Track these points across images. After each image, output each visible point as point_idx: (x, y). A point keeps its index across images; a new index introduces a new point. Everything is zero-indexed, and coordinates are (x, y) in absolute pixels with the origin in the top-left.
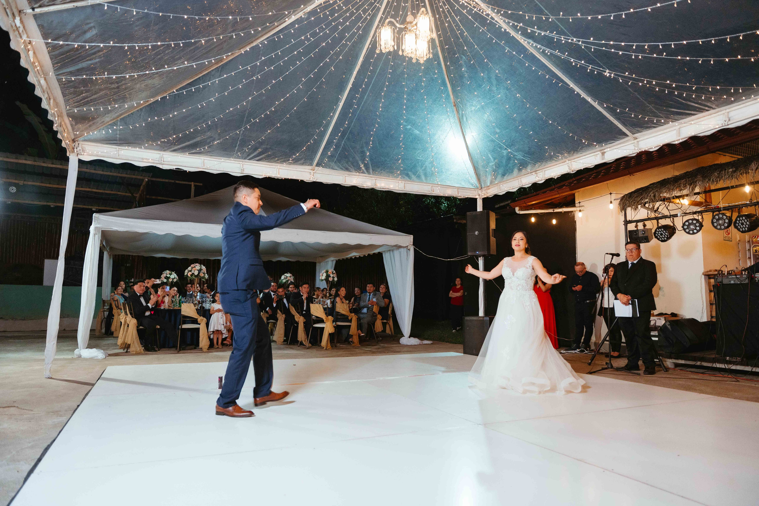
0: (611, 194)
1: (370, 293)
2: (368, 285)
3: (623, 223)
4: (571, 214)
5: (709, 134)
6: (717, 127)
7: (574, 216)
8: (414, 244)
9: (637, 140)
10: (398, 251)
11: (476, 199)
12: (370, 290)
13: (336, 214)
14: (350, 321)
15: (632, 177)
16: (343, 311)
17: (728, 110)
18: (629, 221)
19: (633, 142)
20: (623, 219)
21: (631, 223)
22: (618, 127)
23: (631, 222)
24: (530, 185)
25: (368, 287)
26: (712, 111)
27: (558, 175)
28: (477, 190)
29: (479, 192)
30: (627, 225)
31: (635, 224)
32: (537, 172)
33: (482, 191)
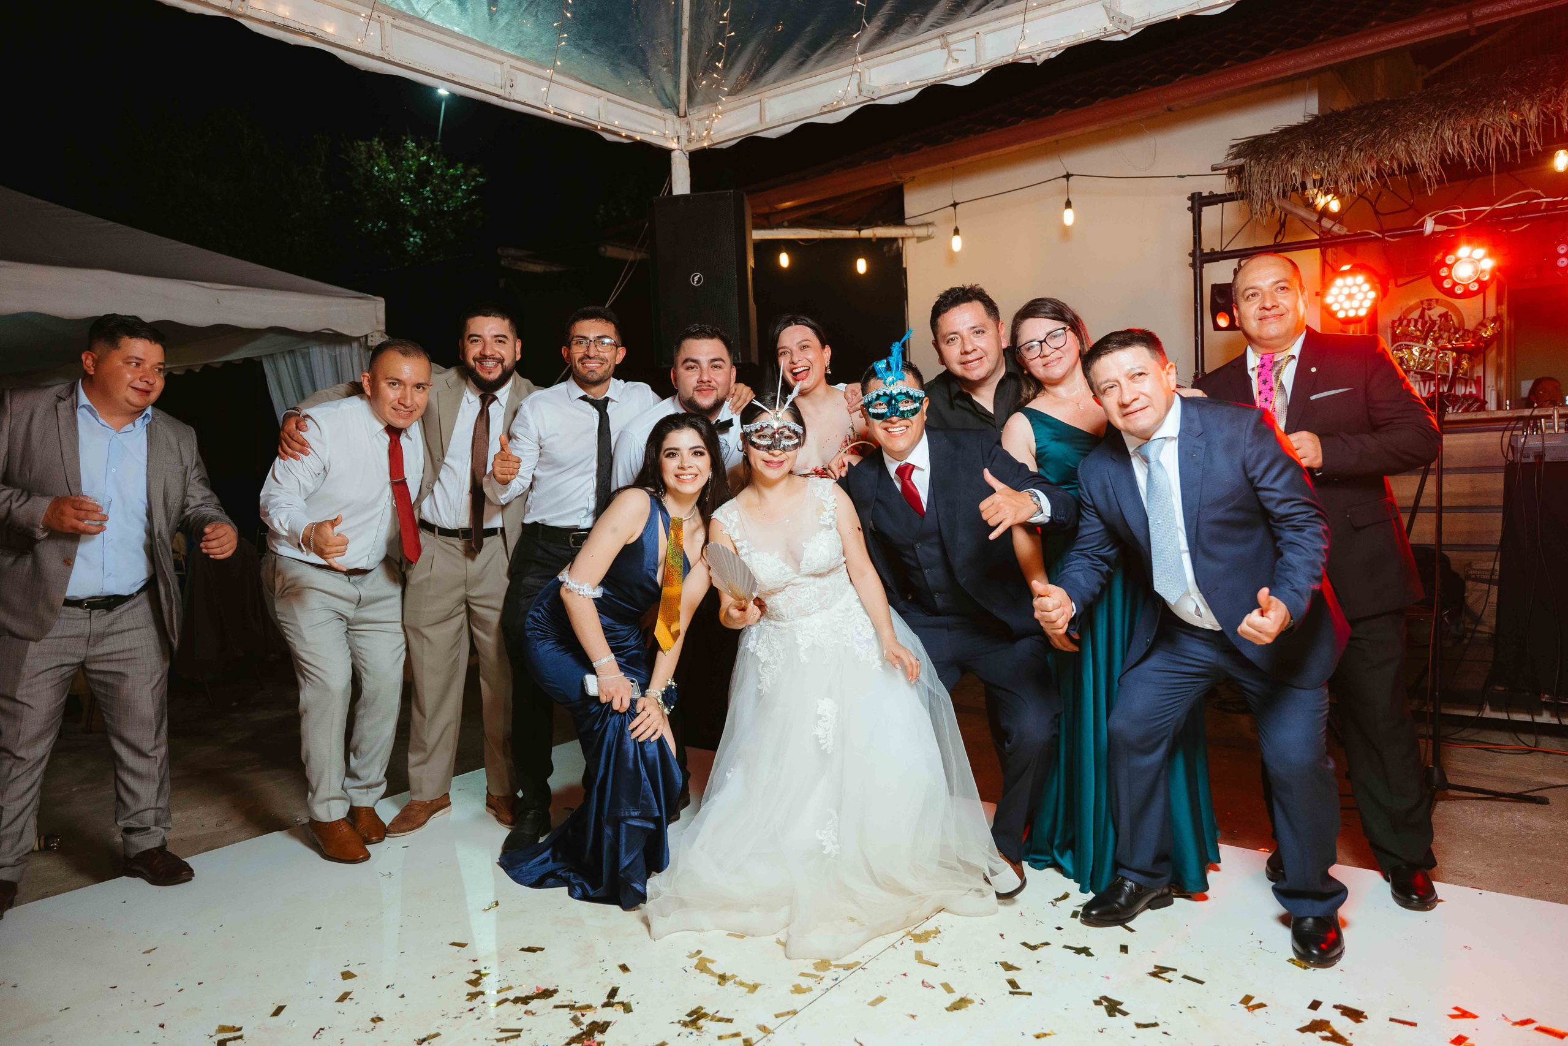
0: (1068, 176)
3: (1190, 260)
4: (892, 246)
7: (899, 256)
11: (666, 151)
18: (1211, 251)
20: (1190, 250)
21: (1218, 260)
23: (1219, 256)
27: (1053, 44)
28: (670, 115)
29: (677, 126)
30: (1202, 267)
31: (1233, 263)
32: (951, 39)
33: (688, 124)
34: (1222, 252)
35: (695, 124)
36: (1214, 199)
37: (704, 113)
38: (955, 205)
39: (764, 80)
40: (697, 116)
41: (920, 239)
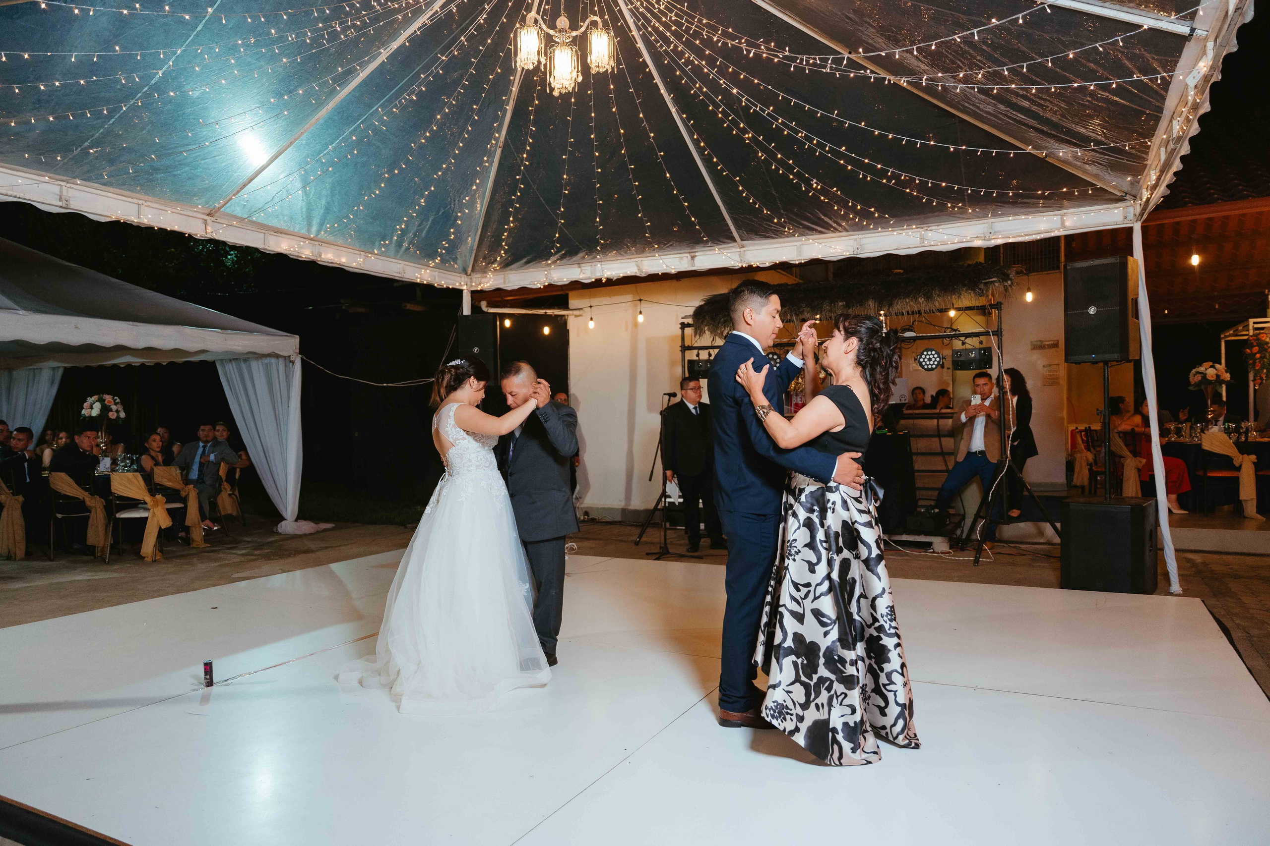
0: (641, 300)
1: (206, 442)
2: (202, 427)
3: (680, 349)
4: (561, 319)
5: (835, 260)
6: (848, 254)
7: (566, 323)
8: (301, 352)
9: (743, 249)
10: (260, 363)
11: (461, 291)
12: (206, 436)
13: (123, 283)
14: (184, 500)
15: (679, 283)
16: (169, 480)
17: (860, 236)
18: (689, 346)
19: (738, 250)
20: (680, 344)
21: (690, 350)
22: (729, 229)
23: (691, 348)
24: (567, 283)
25: (203, 430)
26: (845, 233)
27: (618, 275)
28: (464, 276)
29: (466, 279)
30: (684, 352)
31: (695, 352)
32: (581, 265)
33: (471, 279)
34: (692, 347)
35: (474, 279)
36: (689, 325)
37: (479, 275)
38: (591, 307)
39: (506, 269)
40: (476, 276)
41: (576, 316)
